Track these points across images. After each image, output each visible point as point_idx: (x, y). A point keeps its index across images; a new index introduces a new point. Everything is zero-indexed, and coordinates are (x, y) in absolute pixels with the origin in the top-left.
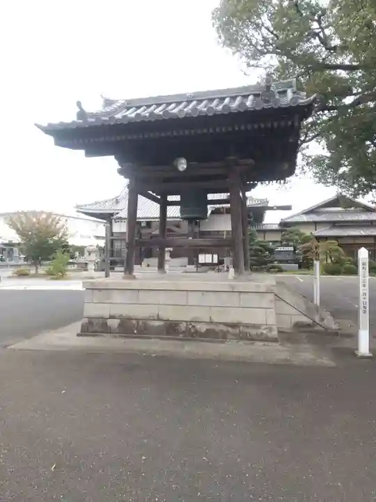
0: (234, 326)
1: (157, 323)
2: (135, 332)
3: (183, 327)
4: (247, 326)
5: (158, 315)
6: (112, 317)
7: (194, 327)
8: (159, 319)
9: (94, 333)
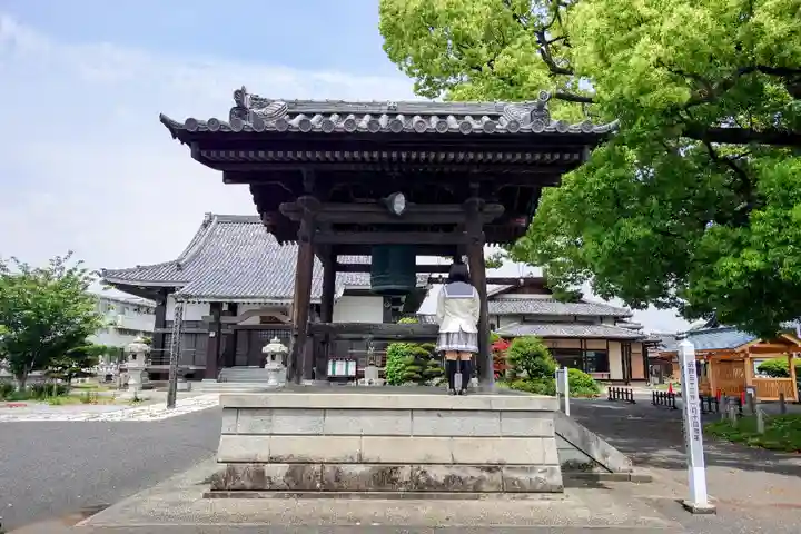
0: (491, 468)
1: (360, 469)
2: (318, 485)
3: (404, 474)
4: (512, 467)
5: (360, 455)
6: (272, 460)
7: (424, 472)
8: (361, 462)
9: (240, 491)
